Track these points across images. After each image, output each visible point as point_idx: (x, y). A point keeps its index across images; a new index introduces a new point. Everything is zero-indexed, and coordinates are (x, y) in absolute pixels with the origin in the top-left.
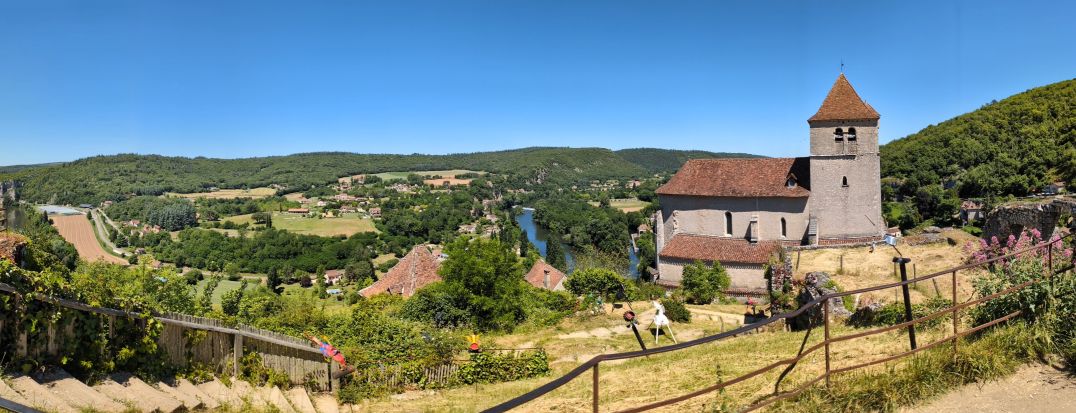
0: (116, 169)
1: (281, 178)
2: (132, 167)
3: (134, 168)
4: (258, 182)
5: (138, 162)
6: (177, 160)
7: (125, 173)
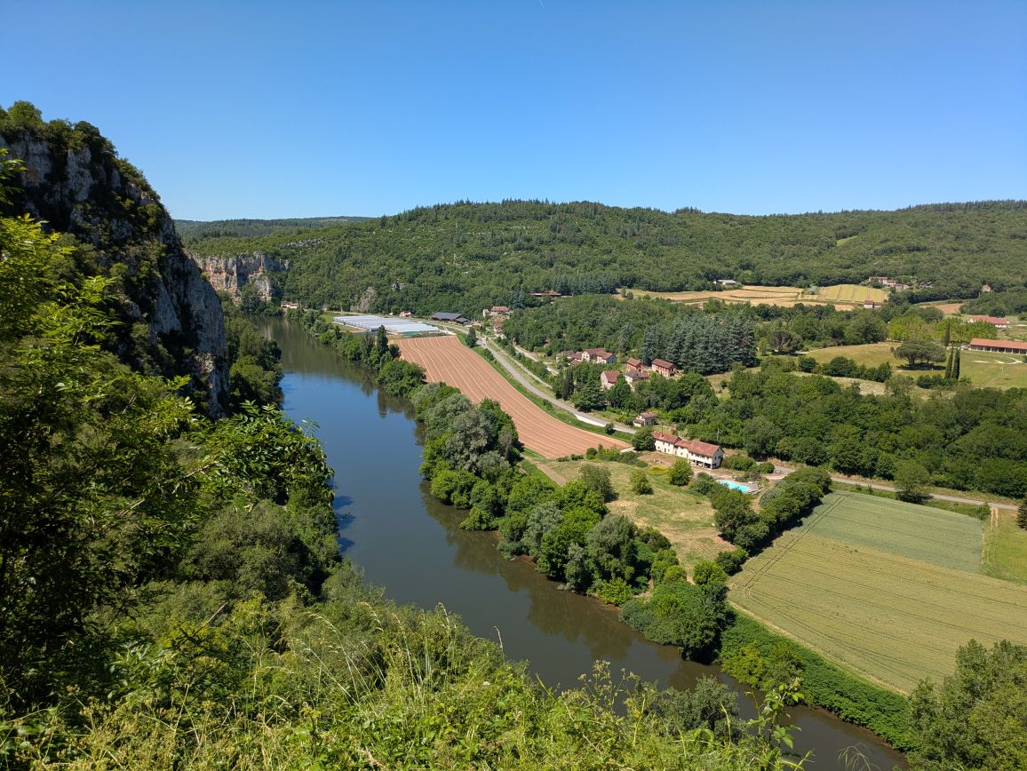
0: (505, 235)
1: (894, 262)
2: (542, 230)
3: (545, 234)
4: (837, 272)
5: (553, 219)
6: (640, 217)
7: (527, 246)
